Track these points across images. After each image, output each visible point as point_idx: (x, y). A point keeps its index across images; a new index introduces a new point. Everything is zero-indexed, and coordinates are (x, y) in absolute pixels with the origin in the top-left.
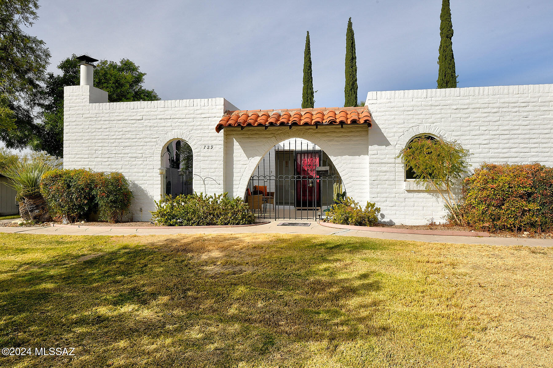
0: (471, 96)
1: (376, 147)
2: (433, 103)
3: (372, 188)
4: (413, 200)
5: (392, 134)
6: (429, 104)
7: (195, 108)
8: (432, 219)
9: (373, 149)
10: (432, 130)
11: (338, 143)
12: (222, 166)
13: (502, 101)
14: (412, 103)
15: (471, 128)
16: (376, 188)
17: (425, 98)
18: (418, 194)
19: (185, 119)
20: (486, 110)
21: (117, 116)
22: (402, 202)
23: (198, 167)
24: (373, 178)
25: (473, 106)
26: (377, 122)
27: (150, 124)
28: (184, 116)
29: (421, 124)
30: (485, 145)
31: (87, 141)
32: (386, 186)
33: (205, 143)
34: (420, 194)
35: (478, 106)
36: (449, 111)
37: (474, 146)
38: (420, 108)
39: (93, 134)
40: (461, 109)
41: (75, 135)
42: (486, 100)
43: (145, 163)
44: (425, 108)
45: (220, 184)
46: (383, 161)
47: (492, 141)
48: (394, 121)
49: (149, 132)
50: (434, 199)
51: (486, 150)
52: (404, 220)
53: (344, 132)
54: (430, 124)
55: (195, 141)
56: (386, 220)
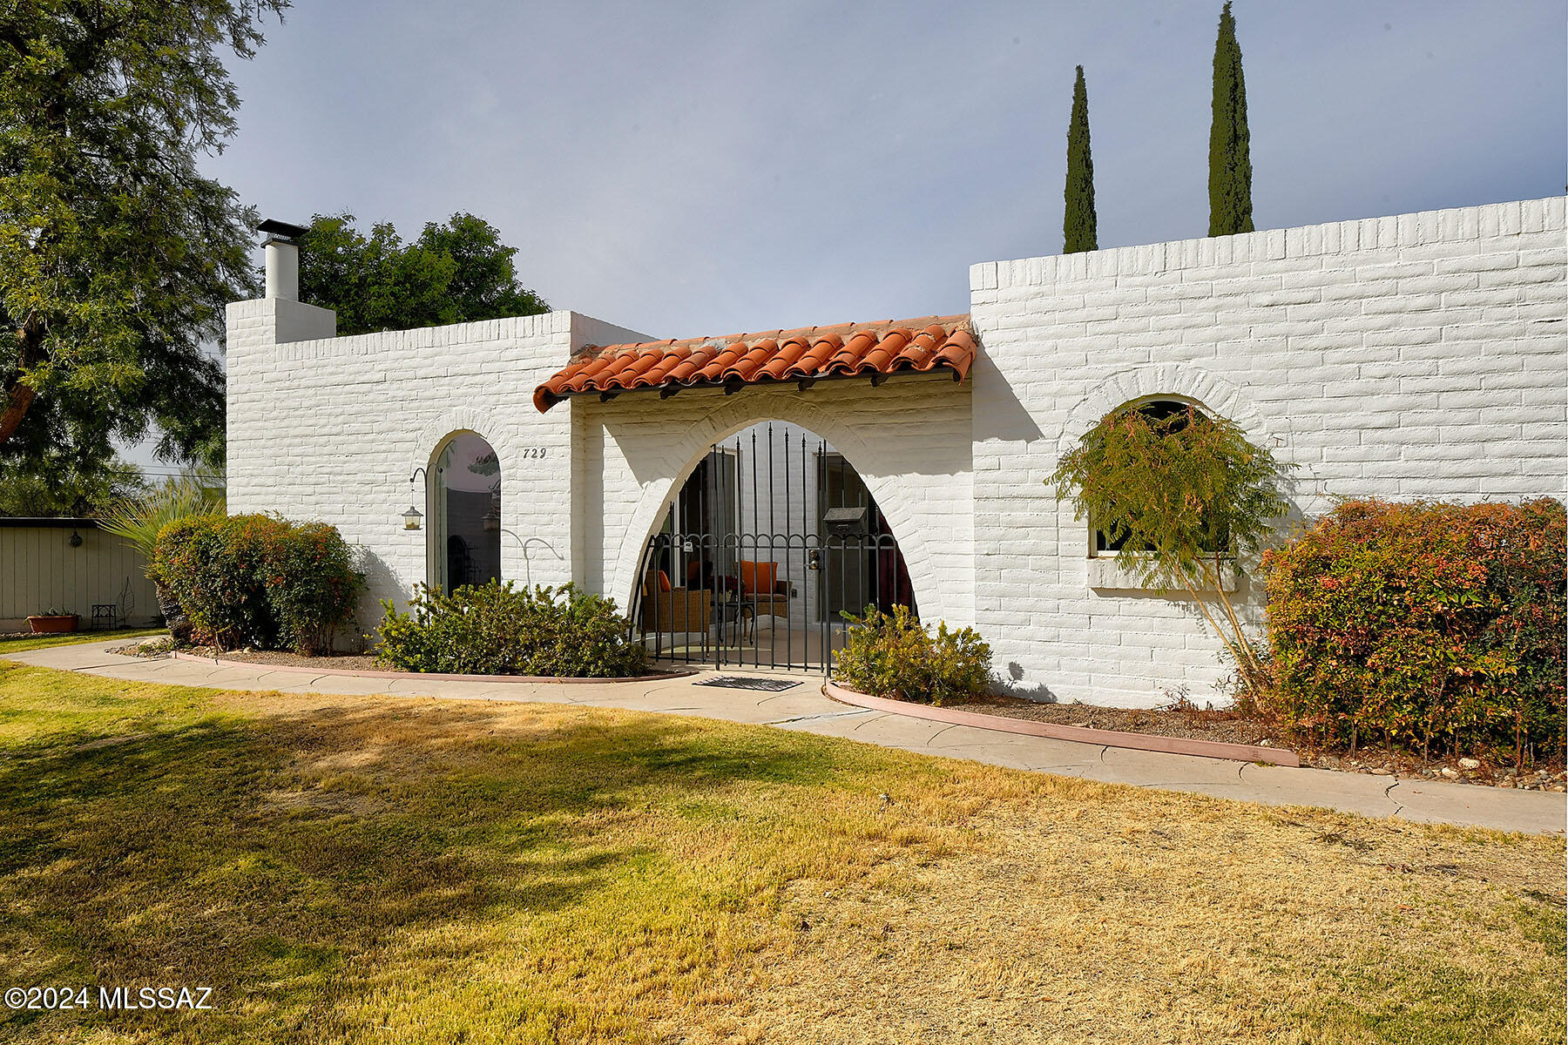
0: (1326, 256)
1: (995, 444)
2: (1189, 288)
3: (982, 580)
4: (1116, 620)
5: (1046, 402)
6: (1174, 291)
7: (502, 343)
8: (1184, 690)
9: (986, 450)
10: (1185, 382)
11: (886, 434)
12: (568, 506)
13: (1453, 263)
14: (1114, 294)
15: (1328, 369)
16: (995, 580)
17: (1158, 275)
18: (1135, 601)
19: (479, 376)
20: (1386, 303)
21: (332, 374)
22: (1079, 628)
23: (512, 509)
24: (987, 546)
25: (1337, 290)
26: (996, 361)
27: (400, 393)
28: (475, 368)
29: (1145, 365)
30: (1380, 432)
31: (271, 442)
32: (1027, 573)
33: (528, 440)
34: (1141, 602)
35: (1355, 288)
36: (1246, 314)
37: (1338, 436)
38: (1141, 308)
39: (283, 424)
40: (1287, 304)
41: (250, 427)
42: (1387, 267)
43: (393, 497)
44: (1158, 307)
45: (562, 559)
46: (1016, 491)
47: (1407, 417)
48: (1053, 358)
49: (399, 415)
50: (1191, 620)
51: (1388, 449)
52: (1087, 687)
53: (906, 399)
54: (1178, 363)
55: (502, 438)
56: (1027, 684)
